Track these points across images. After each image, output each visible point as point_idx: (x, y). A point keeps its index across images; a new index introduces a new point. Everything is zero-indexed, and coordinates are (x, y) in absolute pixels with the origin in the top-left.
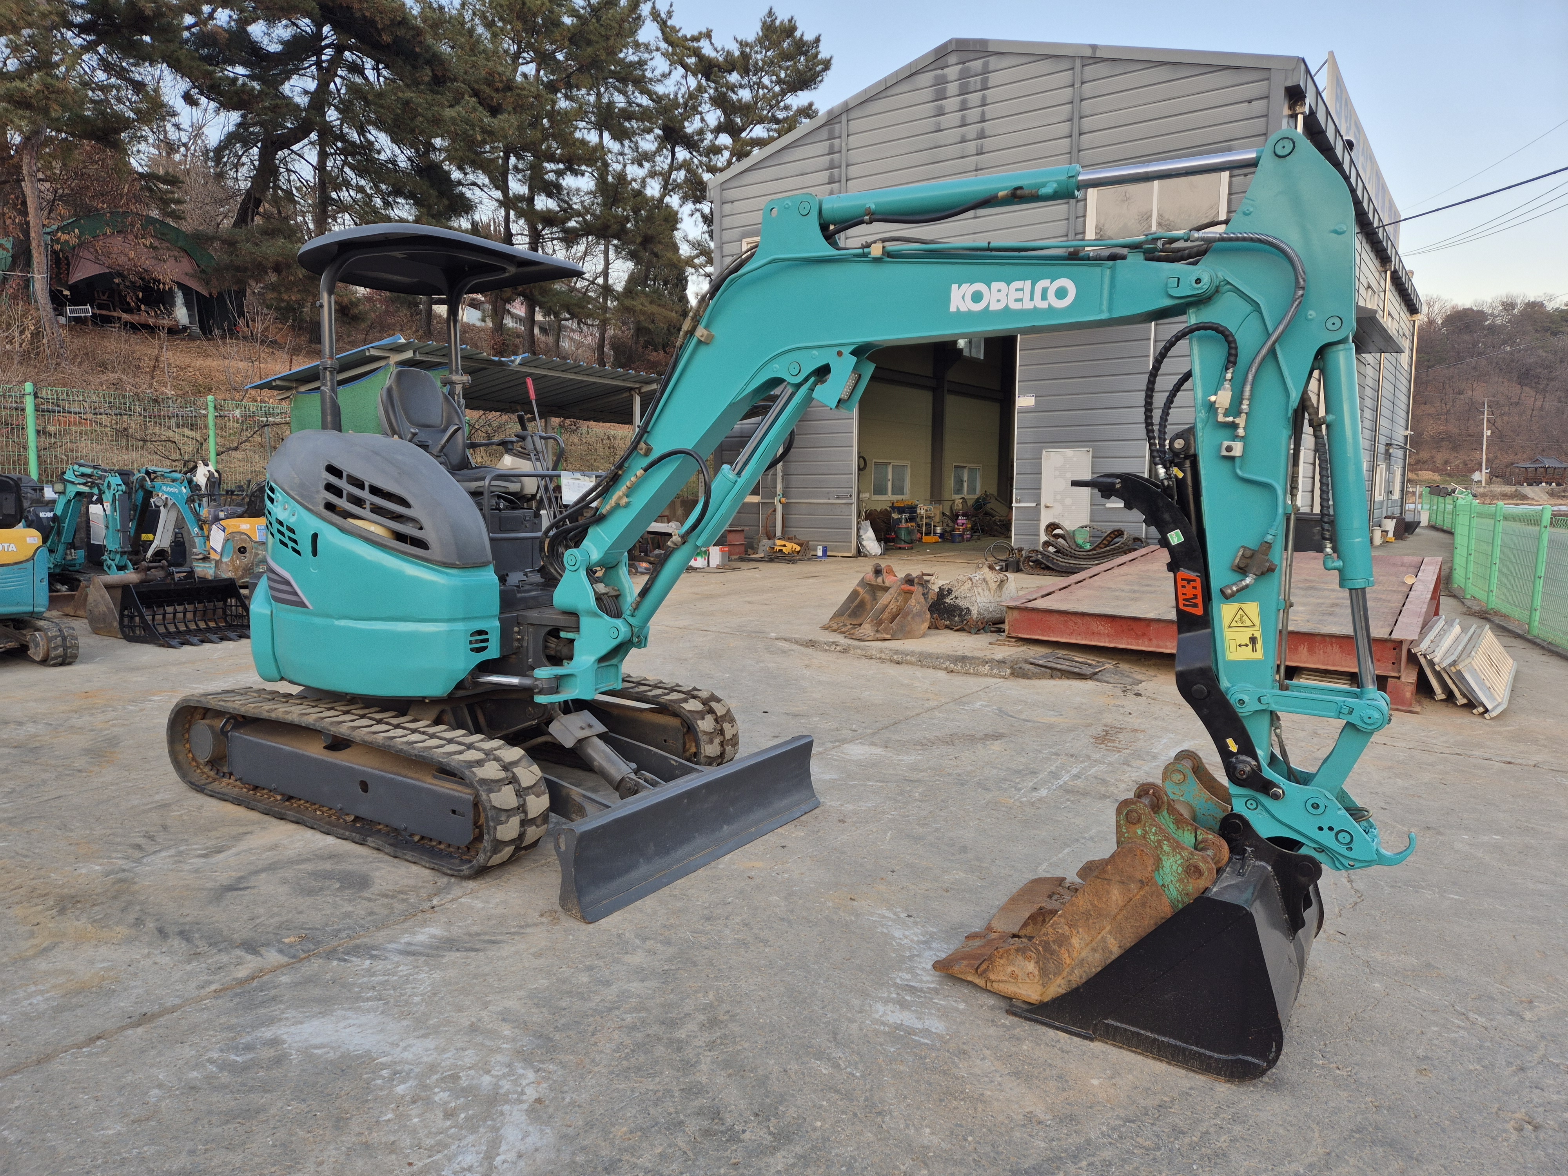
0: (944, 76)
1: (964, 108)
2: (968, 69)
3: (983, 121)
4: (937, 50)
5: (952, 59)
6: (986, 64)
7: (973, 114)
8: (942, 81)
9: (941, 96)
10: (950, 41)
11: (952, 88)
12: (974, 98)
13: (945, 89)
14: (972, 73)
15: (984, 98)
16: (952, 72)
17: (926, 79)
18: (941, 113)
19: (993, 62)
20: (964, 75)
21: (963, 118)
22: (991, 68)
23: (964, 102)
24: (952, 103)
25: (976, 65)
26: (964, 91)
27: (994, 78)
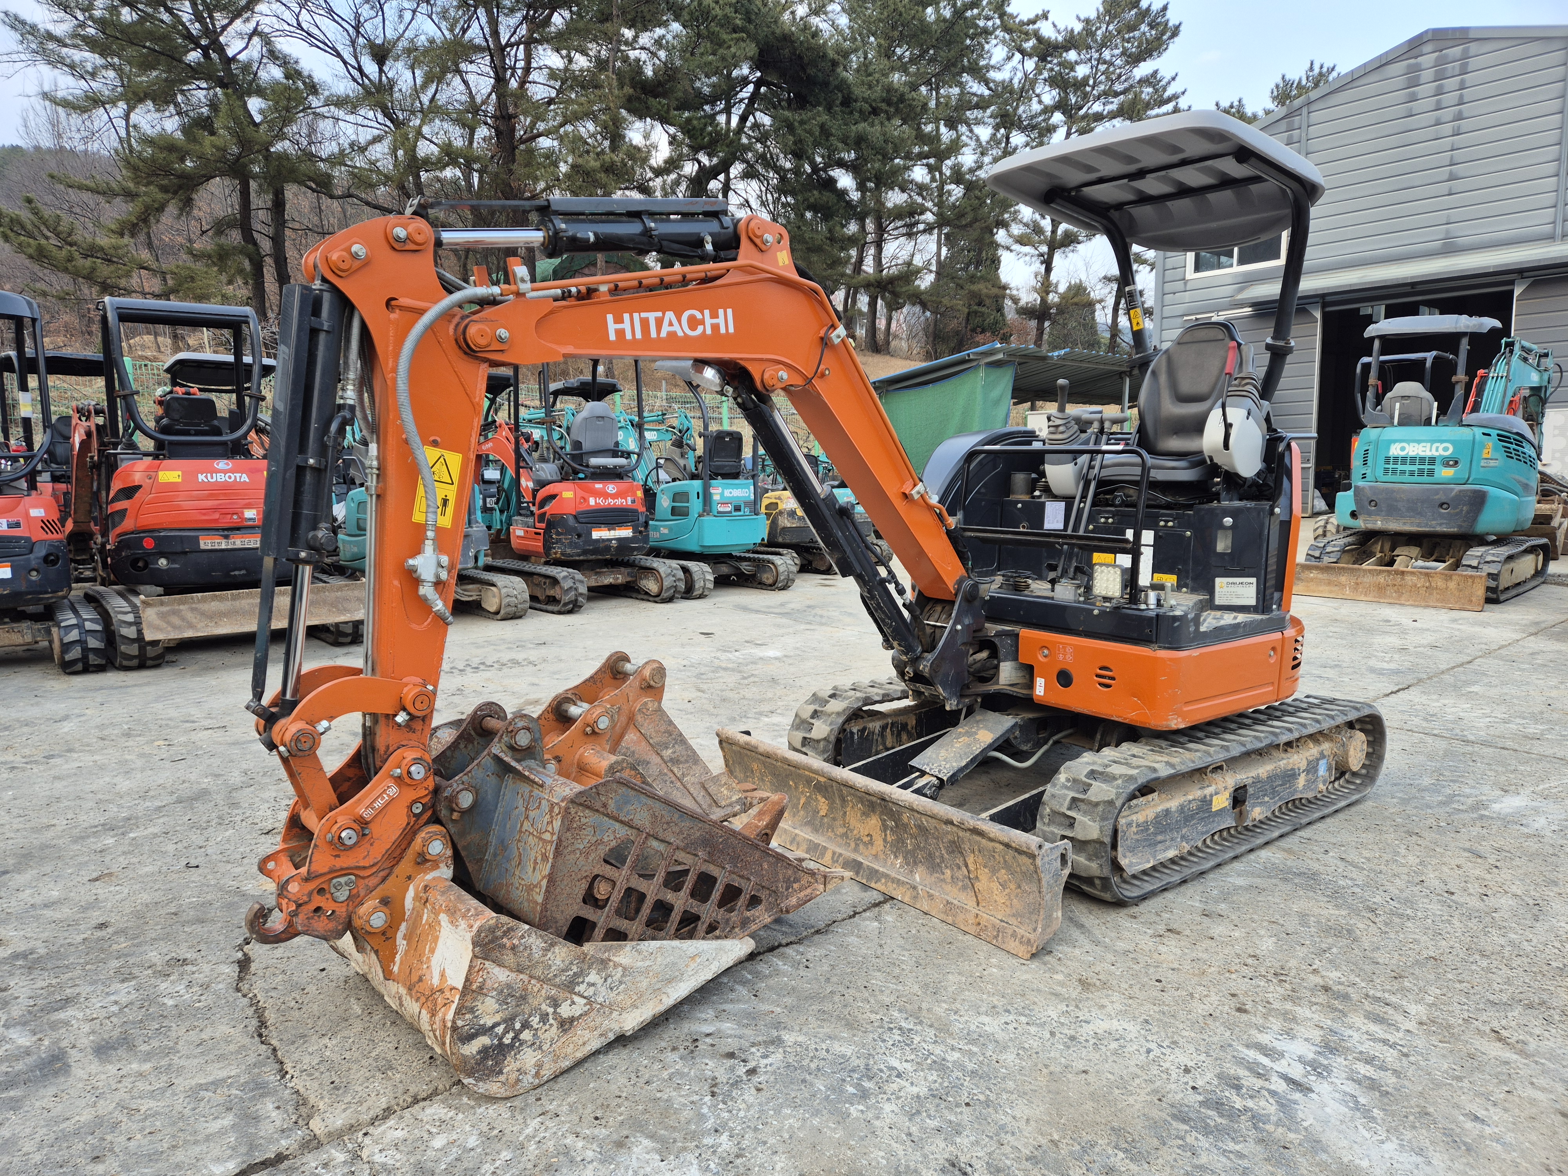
0: (1418, 64)
1: (1439, 92)
2: (1446, 56)
3: (1461, 103)
4: (1411, 41)
5: (1428, 48)
6: (1465, 51)
7: (1449, 98)
8: (1415, 70)
9: (1414, 83)
10: (1426, 32)
11: (1427, 75)
12: (1451, 83)
13: (1419, 76)
14: (1451, 59)
15: (1462, 82)
16: (1427, 60)
17: (1399, 67)
18: (1413, 99)
19: (1473, 48)
20: (1441, 62)
21: (1438, 102)
22: (1471, 54)
23: (1440, 87)
24: (1426, 89)
25: (1457, 51)
26: (1440, 77)
27: (1473, 63)
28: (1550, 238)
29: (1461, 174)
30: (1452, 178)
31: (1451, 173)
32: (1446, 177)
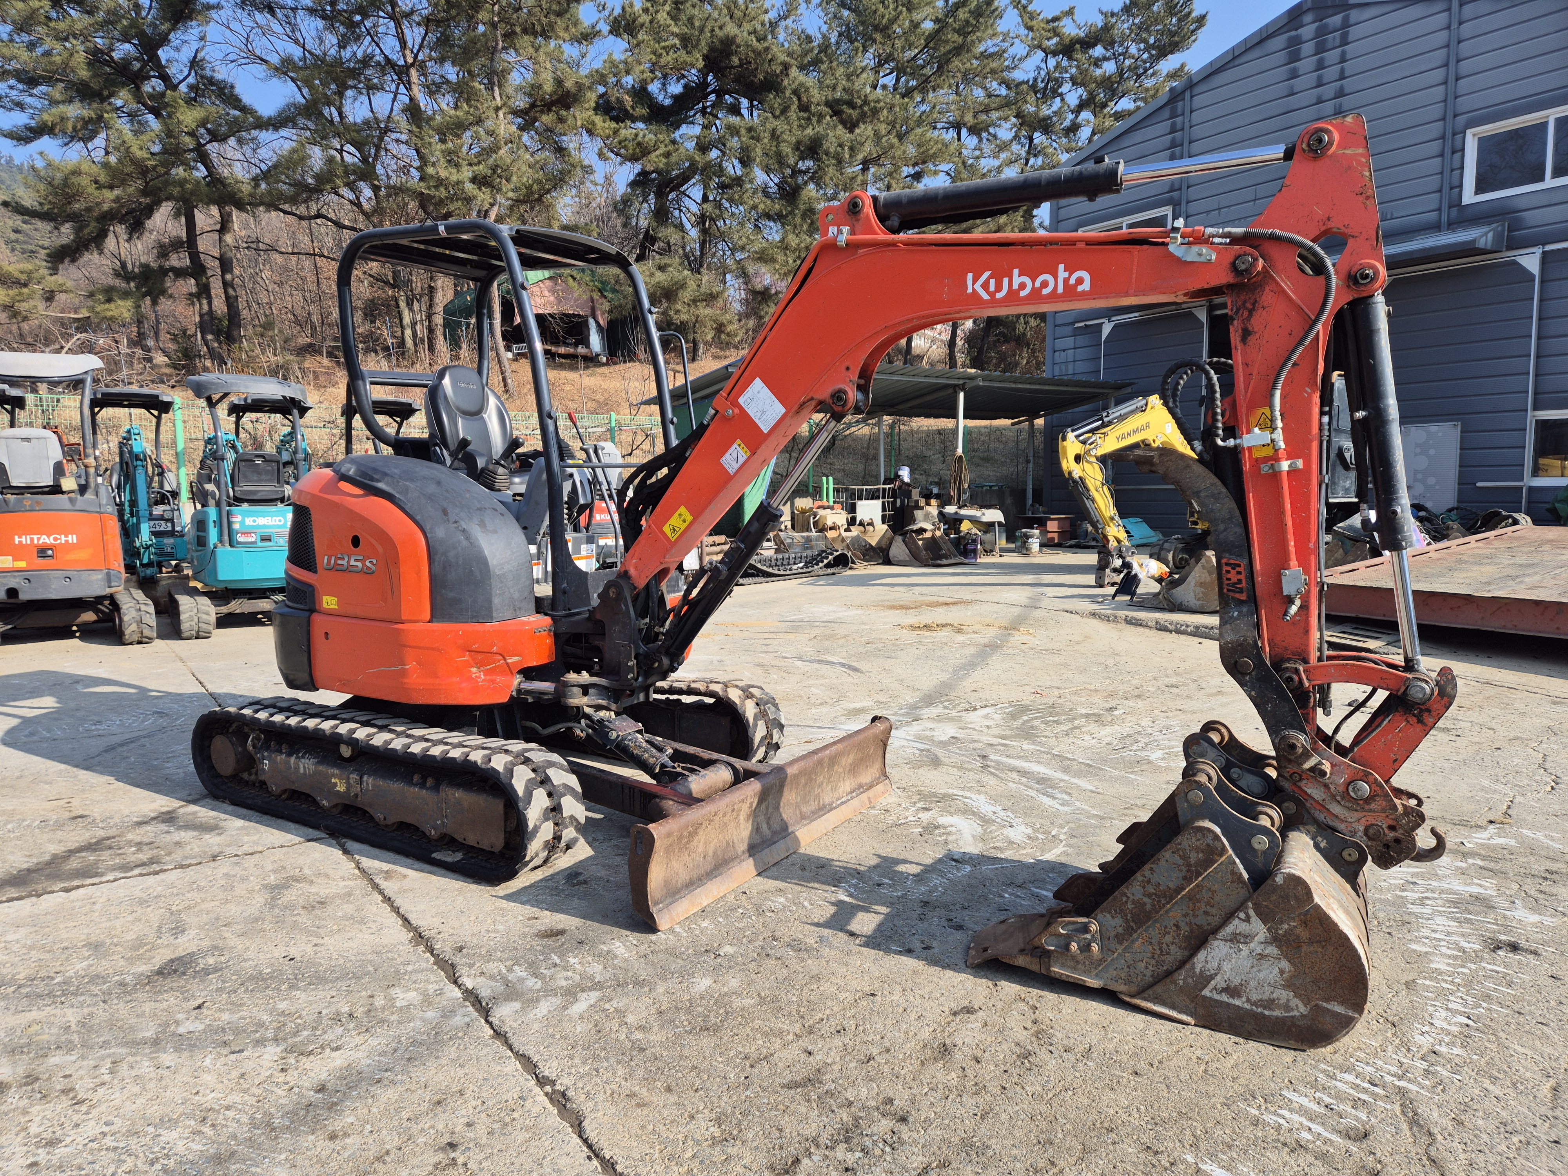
0: (1298, 37)
1: (1320, 66)
2: (1326, 26)
3: (1342, 77)
4: (1291, 10)
5: (1308, 18)
6: (1347, 18)
7: (1331, 73)
8: (1296, 42)
9: (1294, 57)
11: (1308, 48)
12: (1332, 56)
13: (1299, 50)
14: (1331, 29)
15: (1343, 54)
16: (1308, 31)
17: (1279, 42)
18: (1294, 75)
19: (1356, 14)
20: (1322, 32)
21: (1320, 78)
23: (1321, 61)
24: (1306, 64)
25: (1336, 20)
26: (1320, 49)
27: (1354, 32)
28: (1436, 227)
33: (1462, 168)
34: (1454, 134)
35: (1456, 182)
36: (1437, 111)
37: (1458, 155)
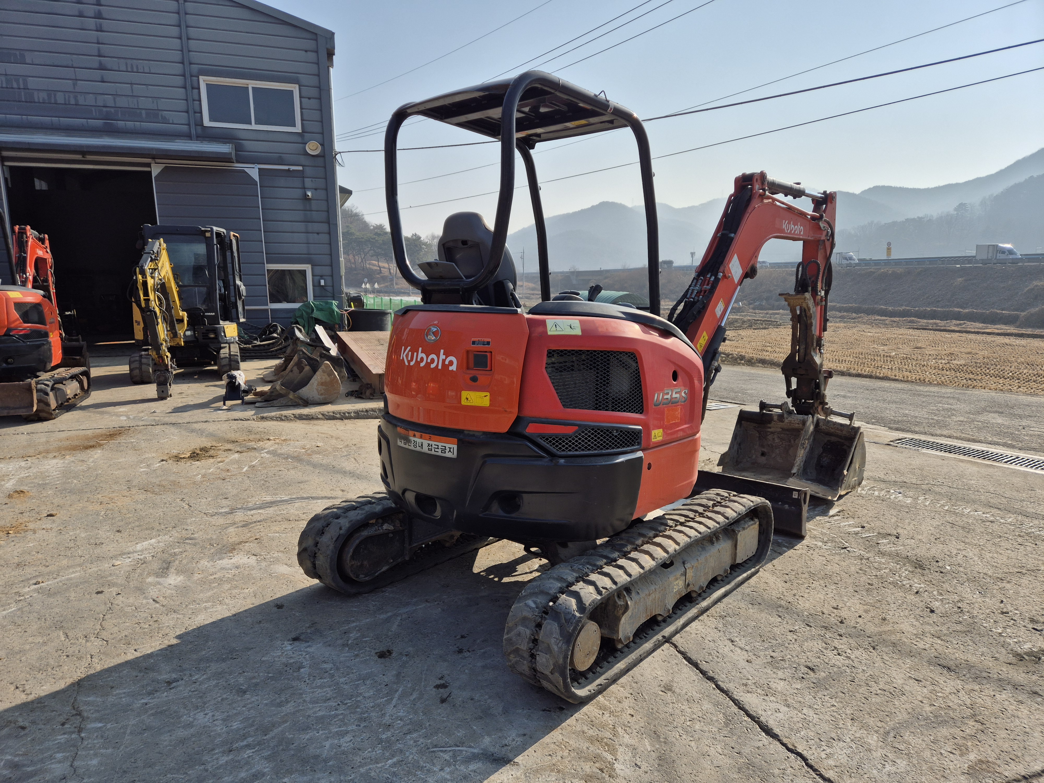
28: (188, 136)
29: (109, 67)
30: (102, 68)
31: (100, 63)
32: (96, 65)
33: (200, 100)
34: (191, 76)
35: (197, 109)
36: (177, 56)
37: (195, 91)
